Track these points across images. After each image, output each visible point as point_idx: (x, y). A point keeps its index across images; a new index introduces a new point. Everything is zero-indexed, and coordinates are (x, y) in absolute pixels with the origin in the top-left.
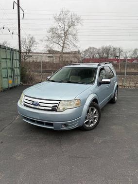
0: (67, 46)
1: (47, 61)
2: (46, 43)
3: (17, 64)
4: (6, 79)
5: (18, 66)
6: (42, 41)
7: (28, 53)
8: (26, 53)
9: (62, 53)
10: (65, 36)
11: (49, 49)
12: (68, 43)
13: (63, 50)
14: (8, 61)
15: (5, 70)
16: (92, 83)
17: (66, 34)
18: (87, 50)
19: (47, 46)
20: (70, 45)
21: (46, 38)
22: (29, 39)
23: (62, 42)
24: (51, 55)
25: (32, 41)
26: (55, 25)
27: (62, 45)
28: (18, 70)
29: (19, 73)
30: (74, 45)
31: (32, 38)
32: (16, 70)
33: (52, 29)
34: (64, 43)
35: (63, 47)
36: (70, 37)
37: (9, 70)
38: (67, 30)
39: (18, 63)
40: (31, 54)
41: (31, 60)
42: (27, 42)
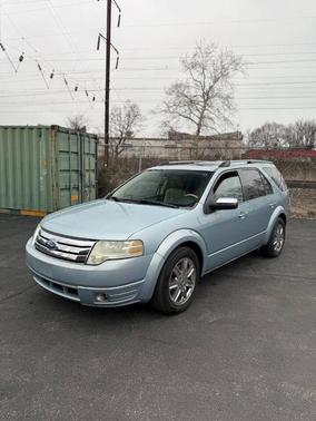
0: (209, 123)
1: (163, 156)
2: (162, 118)
3: (90, 163)
4: (66, 193)
5: (93, 167)
6: (153, 112)
7: (125, 139)
8: (120, 139)
9: (198, 137)
10: (205, 101)
11: (168, 129)
12: (211, 115)
13: (199, 131)
14: (73, 156)
15: (65, 174)
16: (191, 205)
17: (207, 96)
18: (259, 131)
19: (165, 124)
20: (216, 120)
21: (164, 107)
22: (128, 109)
23: (198, 114)
24: (173, 143)
25: (133, 114)
26: (183, 77)
27: (197, 120)
28: (93, 175)
29: (94, 181)
30: (226, 119)
31: (133, 108)
32: (87, 174)
33: (177, 86)
34: (202, 118)
35: (199, 125)
36: (217, 102)
37: (74, 175)
38: (211, 87)
39: (93, 160)
40: (129, 142)
41: (128, 153)
42: (123, 115)
